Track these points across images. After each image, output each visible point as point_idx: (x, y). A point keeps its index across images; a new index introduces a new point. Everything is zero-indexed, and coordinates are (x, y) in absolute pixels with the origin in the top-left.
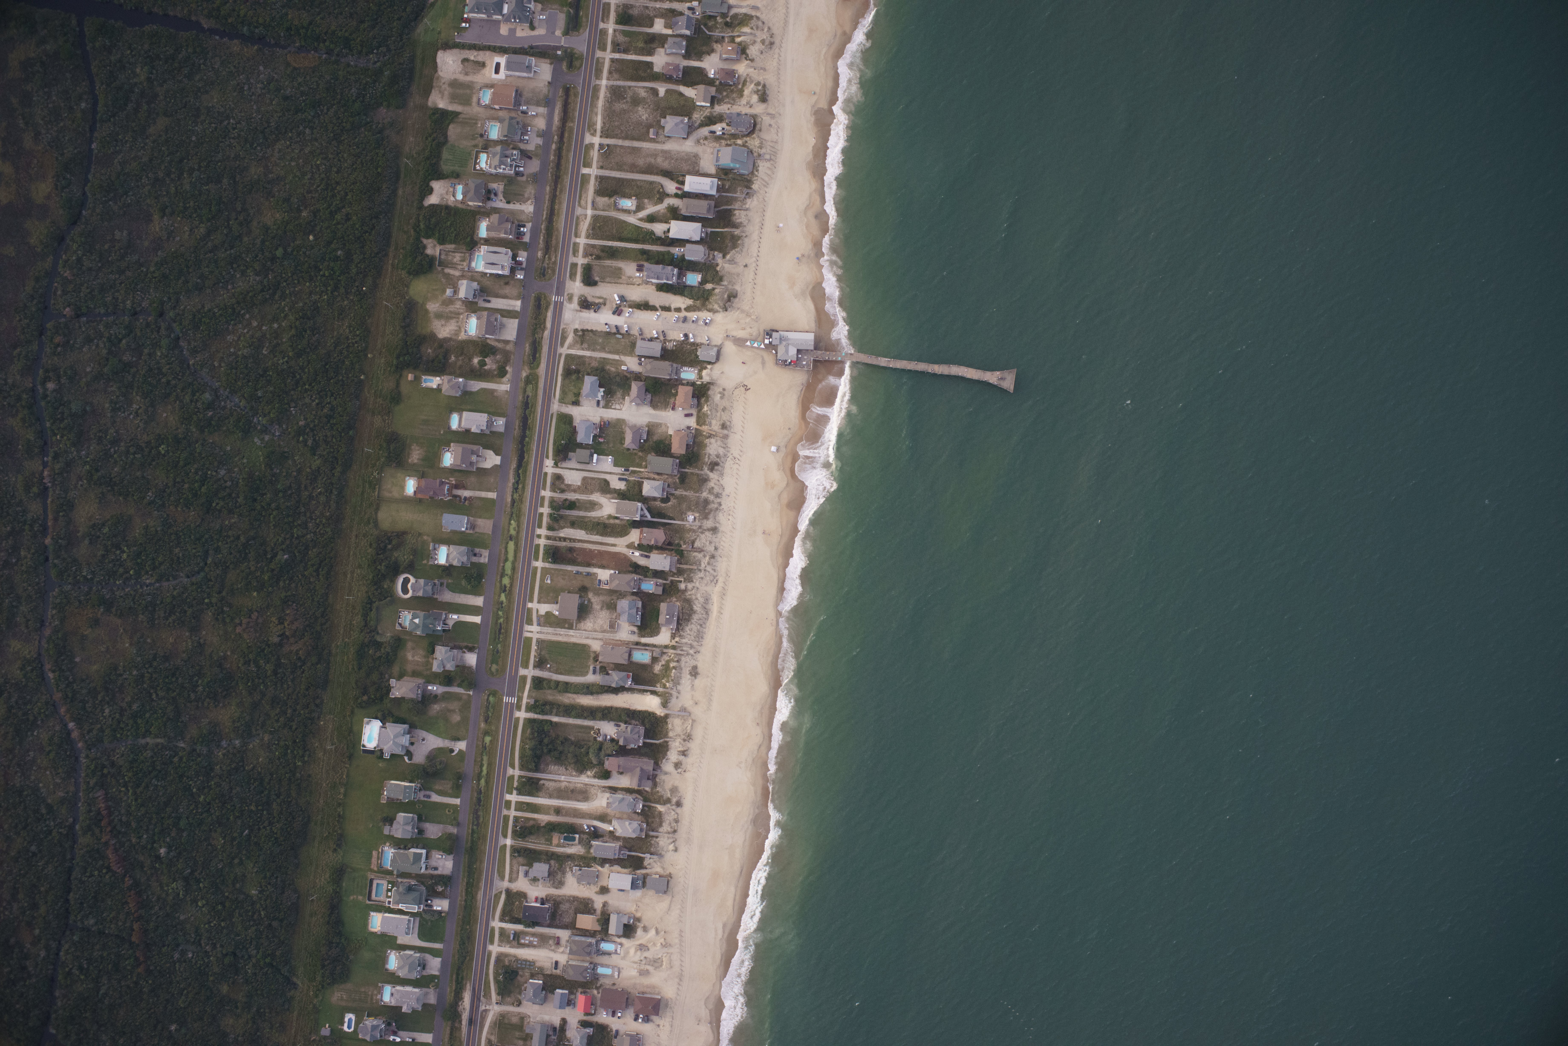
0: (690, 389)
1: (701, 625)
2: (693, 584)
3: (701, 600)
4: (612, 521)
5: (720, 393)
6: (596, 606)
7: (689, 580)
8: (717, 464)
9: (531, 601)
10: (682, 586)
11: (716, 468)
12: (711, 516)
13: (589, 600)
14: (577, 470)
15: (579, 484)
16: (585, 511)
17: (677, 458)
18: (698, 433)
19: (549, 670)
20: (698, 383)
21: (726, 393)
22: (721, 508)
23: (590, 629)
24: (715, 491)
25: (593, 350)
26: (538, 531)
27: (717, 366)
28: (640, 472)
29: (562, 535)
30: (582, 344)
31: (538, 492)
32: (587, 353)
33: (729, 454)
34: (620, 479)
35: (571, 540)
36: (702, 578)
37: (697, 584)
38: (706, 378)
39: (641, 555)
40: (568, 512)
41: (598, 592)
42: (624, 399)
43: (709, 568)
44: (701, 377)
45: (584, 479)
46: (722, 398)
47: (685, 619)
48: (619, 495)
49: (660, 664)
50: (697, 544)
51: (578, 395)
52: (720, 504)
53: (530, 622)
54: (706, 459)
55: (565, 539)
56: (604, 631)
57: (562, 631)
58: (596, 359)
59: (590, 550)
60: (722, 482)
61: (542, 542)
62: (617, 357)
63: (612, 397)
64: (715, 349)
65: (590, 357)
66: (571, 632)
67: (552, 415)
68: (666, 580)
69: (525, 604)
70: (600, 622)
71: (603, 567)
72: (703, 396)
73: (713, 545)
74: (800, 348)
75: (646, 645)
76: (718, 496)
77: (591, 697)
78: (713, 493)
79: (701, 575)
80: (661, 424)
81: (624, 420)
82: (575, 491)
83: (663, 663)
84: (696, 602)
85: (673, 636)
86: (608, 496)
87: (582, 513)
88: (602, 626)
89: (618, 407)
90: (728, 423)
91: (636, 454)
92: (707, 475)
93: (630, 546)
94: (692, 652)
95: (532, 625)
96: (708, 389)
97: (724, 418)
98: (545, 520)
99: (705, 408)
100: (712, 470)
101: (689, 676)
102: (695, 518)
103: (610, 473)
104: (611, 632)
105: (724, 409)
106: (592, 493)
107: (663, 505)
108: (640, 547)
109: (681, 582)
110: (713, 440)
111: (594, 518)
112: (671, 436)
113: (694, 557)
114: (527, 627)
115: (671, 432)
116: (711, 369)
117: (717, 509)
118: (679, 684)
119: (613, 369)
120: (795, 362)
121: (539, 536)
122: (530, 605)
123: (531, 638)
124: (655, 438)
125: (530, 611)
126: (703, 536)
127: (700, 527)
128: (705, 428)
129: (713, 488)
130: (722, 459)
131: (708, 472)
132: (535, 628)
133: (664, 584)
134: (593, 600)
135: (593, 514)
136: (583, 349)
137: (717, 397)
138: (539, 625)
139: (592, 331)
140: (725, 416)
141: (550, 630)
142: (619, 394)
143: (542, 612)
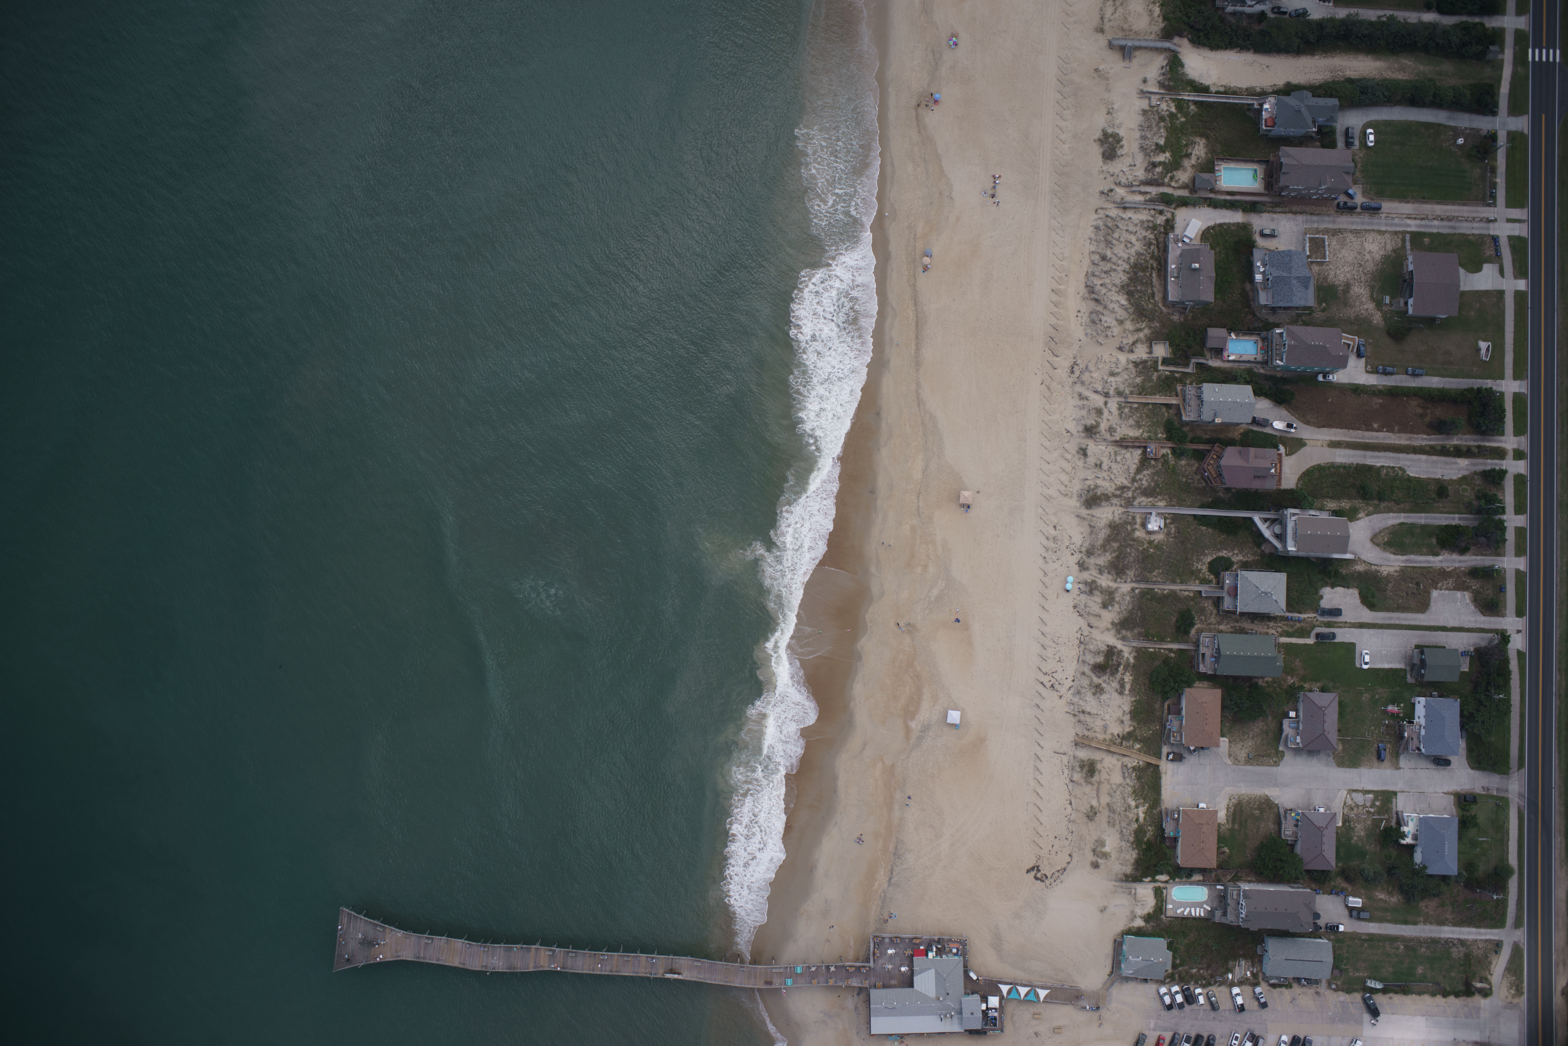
0: (1182, 857)
1: (1104, 258)
2: (1133, 357)
3: (1108, 320)
4: (1345, 504)
5: (1105, 855)
6: (1360, 290)
7: (1144, 367)
8: (1099, 669)
9: (1519, 296)
10: (1161, 351)
11: (1100, 659)
12: (1103, 534)
13: (1379, 304)
14: (1444, 629)
15: (1435, 594)
16: (1413, 526)
17: (1204, 677)
18: (1152, 746)
19: (1457, 132)
20: (1164, 877)
21: (1090, 857)
22: (1077, 557)
23: (1370, 237)
24: (1098, 598)
25: (1435, 941)
26: (1520, 467)
27: (1121, 925)
28: (1288, 635)
29: (1463, 462)
30: (1467, 956)
31: (1533, 564)
32: (1449, 932)
33: (1069, 696)
34: (1337, 612)
35: (1443, 452)
36: (1112, 374)
37: (1123, 358)
38: (1145, 892)
39: (1266, 423)
40: (1454, 520)
41: (1359, 326)
42: (1346, 820)
43: (1099, 400)
44: (1159, 894)
45: (1423, 606)
46: (1102, 843)
47: (1144, 269)
48: (1337, 574)
49: (1193, 161)
50: (1133, 457)
51: (1465, 823)
52: (1082, 566)
53: (1516, 243)
54: (1128, 678)
55: (1458, 452)
56: (1335, 232)
57: (1436, 227)
58: (1427, 921)
59: (1391, 430)
60: (1082, 623)
61: (1509, 441)
62: (1373, 928)
63: (1376, 823)
64: (1127, 971)
65: (1441, 923)
66: (1413, 226)
67: (1521, 765)
68: (1200, 366)
69: (1535, 285)
70: (1348, 255)
71: (1357, 390)
72: (1150, 845)
73: (1091, 460)
74: (908, 990)
75: (1231, 206)
76: (1091, 588)
77: (1350, 74)
78: (1103, 591)
79: (1114, 382)
80: (1249, 761)
81: (1341, 764)
82: (1443, 574)
83: (1186, 163)
84: (1121, 314)
85: (1169, 225)
86: (1360, 568)
87: (1420, 519)
88: (1343, 244)
89: (1359, 798)
90: (1077, 776)
91: (1303, 679)
92: (1124, 639)
93: (1295, 445)
94: (1121, 192)
95: (1510, 238)
96: (1138, 863)
97: (1088, 789)
98: (1509, 499)
99: (1141, 812)
100: (1111, 652)
101: (1122, 133)
102: (1144, 525)
103: (1362, 626)
104: (1318, 231)
105: (1091, 814)
106: (1403, 570)
107: (1224, 553)
108: (1271, 441)
109: (1165, 361)
110: (1116, 729)
111: (1390, 510)
112: (1223, 736)
113: (1138, 425)
114: (1521, 230)
115: (1224, 741)
116: (1134, 917)
117: (1089, 553)
118: (1145, 112)
119: (1381, 896)
120: (917, 952)
121: (1519, 455)
122: (1522, 285)
123: (1510, 204)
124: (1258, 726)
125: (1520, 273)
126: (1122, 480)
127: (1129, 503)
128: (1136, 760)
129: (1105, 606)
130: (1085, 682)
131: (1119, 645)
132: (1504, 231)
133: (1202, 355)
134: (1370, 306)
135: (1392, 519)
136: (1462, 942)
137: (1112, 842)
138: (1495, 239)
139: (1445, 995)
140: (1088, 796)
141: (1465, 228)
142: (1360, 830)
143: (1489, 269)
